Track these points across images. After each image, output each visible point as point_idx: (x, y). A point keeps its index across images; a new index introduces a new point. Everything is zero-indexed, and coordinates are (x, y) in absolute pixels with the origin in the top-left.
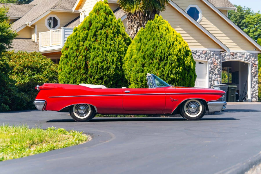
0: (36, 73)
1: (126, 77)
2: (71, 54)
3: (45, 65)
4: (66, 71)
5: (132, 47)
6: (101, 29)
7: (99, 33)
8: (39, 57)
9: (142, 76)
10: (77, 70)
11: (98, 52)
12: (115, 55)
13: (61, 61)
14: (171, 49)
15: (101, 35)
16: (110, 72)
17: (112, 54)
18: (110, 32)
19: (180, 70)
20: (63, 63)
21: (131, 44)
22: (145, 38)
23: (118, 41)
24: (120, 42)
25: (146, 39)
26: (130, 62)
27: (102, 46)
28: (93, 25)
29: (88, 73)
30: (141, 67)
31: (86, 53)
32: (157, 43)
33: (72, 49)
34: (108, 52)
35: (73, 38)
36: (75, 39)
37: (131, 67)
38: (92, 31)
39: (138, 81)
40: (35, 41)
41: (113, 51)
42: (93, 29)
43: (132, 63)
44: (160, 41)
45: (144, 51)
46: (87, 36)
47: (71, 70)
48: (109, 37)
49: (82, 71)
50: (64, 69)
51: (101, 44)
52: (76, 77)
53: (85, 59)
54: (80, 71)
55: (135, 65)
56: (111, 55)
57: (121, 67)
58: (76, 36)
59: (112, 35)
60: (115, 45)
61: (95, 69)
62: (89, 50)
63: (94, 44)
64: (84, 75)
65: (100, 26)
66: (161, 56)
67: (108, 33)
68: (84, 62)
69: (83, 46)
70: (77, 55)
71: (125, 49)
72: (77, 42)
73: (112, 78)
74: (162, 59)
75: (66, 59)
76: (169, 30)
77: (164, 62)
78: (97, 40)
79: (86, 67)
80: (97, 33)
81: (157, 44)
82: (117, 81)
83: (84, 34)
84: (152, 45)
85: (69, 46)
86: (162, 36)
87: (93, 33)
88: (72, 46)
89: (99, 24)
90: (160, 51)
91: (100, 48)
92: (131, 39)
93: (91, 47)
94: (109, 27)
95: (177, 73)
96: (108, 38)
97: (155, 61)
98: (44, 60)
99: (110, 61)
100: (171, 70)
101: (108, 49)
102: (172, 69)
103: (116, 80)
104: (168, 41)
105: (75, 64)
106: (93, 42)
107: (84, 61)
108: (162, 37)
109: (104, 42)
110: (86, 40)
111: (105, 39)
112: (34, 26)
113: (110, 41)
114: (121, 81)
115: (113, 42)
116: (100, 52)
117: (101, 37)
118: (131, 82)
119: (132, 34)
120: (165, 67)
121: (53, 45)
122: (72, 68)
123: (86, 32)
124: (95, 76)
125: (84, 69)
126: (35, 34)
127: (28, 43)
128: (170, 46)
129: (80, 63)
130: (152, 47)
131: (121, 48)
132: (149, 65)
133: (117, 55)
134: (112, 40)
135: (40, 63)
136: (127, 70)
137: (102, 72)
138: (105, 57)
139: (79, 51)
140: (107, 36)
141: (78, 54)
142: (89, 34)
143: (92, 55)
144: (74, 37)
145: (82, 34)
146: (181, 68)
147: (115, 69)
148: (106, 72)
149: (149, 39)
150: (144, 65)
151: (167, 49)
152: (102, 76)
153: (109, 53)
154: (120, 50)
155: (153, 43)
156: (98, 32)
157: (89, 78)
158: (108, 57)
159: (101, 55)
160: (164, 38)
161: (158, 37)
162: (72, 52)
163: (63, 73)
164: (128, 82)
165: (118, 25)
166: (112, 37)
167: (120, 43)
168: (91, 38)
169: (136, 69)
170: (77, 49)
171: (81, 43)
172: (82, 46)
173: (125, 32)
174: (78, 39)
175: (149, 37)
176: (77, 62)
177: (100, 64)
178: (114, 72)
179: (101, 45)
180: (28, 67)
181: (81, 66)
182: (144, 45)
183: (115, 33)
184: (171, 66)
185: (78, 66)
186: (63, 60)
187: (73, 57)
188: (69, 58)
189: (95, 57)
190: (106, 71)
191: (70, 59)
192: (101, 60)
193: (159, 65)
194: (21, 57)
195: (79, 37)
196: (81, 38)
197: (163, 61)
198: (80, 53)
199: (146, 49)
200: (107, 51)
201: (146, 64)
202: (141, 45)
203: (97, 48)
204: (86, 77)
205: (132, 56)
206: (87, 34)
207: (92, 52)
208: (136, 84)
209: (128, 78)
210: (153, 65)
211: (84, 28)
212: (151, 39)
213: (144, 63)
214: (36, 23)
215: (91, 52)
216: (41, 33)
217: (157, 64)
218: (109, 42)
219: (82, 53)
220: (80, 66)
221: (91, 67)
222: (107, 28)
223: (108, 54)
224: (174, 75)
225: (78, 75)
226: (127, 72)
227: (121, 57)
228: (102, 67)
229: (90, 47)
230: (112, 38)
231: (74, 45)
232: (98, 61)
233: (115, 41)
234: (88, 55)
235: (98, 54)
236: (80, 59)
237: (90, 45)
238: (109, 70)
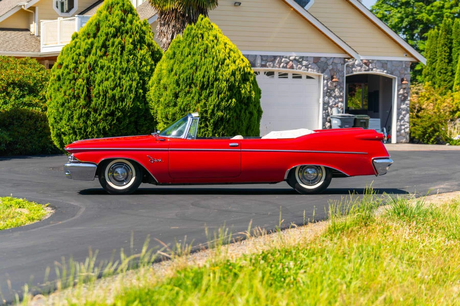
2: (66, 75)
4: (57, 101)
5: (161, 65)
6: (115, 36)
9: (174, 111)
10: (74, 101)
11: (108, 72)
12: (134, 78)
13: (51, 86)
14: (219, 71)
15: (113, 45)
16: (126, 105)
17: (130, 76)
18: (128, 41)
19: (233, 104)
20: (54, 89)
21: (161, 61)
22: (181, 53)
23: (140, 56)
24: (143, 56)
26: (157, 89)
27: (115, 63)
28: (101, 29)
29: (92, 106)
30: (174, 98)
31: (88, 74)
32: (197, 61)
33: (67, 67)
34: (123, 73)
35: (69, 49)
36: (72, 51)
37: (158, 97)
38: (100, 39)
39: (168, 119)
41: (132, 71)
42: (101, 36)
43: (159, 91)
44: (203, 58)
45: (178, 73)
46: (92, 48)
47: (65, 101)
48: (126, 49)
49: (82, 102)
50: (55, 98)
52: (73, 112)
53: (88, 83)
54: (78, 102)
55: (165, 94)
56: (128, 78)
57: (144, 97)
58: (75, 47)
59: (132, 47)
61: (102, 99)
62: (93, 69)
63: (101, 60)
64: (85, 108)
65: (112, 32)
66: (203, 82)
67: (124, 43)
68: (85, 88)
69: (85, 62)
70: (74, 76)
71: (151, 67)
72: (75, 57)
73: (129, 114)
75: (58, 83)
76: (218, 41)
78: (108, 53)
79: (88, 97)
80: (107, 43)
81: (198, 63)
82: (136, 118)
83: (87, 43)
84: (191, 65)
85: (63, 63)
87: (101, 42)
88: (67, 63)
89: (111, 29)
90: (202, 74)
91: (112, 66)
93: (97, 65)
94: (127, 33)
95: (228, 108)
96: (124, 52)
97: (194, 90)
99: (126, 88)
100: (218, 103)
101: (124, 68)
103: (136, 116)
104: (215, 59)
105: (71, 91)
106: (101, 57)
107: (86, 86)
108: (206, 51)
109: (118, 57)
110: (90, 53)
111: (119, 52)
114: (143, 118)
116: (111, 73)
117: (113, 48)
118: (158, 121)
119: (164, 44)
120: (210, 99)
122: (67, 97)
123: (89, 41)
124: (101, 111)
125: (85, 99)
128: (218, 66)
129: (79, 89)
130: (189, 67)
131: (144, 66)
132: (186, 95)
133: (138, 78)
134: (131, 54)
136: (152, 102)
137: (113, 103)
138: (118, 81)
139: (79, 71)
140: (123, 48)
141: (76, 75)
142: (95, 45)
143: (98, 77)
144: (71, 48)
145: (83, 44)
146: (234, 100)
147: (134, 99)
148: (119, 105)
149: (186, 55)
150: (177, 94)
151: (212, 71)
152: (113, 110)
154: (144, 70)
155: (193, 62)
156: (109, 41)
157: (92, 113)
158: (122, 81)
159: (113, 78)
160: (210, 53)
161: (200, 51)
162: (68, 72)
163: (53, 104)
164: (154, 121)
165: (142, 30)
166: (130, 48)
167: (143, 59)
168: (98, 50)
169: (165, 100)
170: (76, 68)
171: (82, 58)
172: (83, 63)
173: (153, 41)
174: (77, 51)
175: (187, 50)
176: (74, 88)
177: (110, 91)
178: (131, 105)
179: (113, 61)
181: (81, 94)
182: (178, 63)
183: (136, 43)
184: (218, 98)
185: (75, 94)
186: (53, 84)
187: (69, 81)
188: (62, 81)
189: (103, 80)
190: (119, 102)
191: (64, 83)
192: (112, 86)
193: (200, 95)
195: (80, 48)
196: (82, 51)
197: (206, 90)
198: (79, 73)
199: (181, 71)
200: (123, 71)
201: (180, 93)
202: (175, 63)
203: (106, 67)
204: (88, 111)
205: (160, 80)
206: (92, 44)
207: (99, 72)
208: (165, 123)
209: (153, 113)
210: (192, 95)
211: (88, 34)
212: (189, 54)
213: (177, 91)
215: (96, 73)
217: (197, 94)
218: (126, 57)
219: (83, 74)
220: (78, 94)
221: (95, 96)
222: (124, 35)
223: (124, 76)
224: (222, 111)
225: (76, 109)
226: (152, 104)
227: (144, 81)
228: (114, 96)
230: (130, 51)
231: (71, 61)
232: (106, 87)
233: (136, 56)
234: (92, 78)
235: (107, 76)
236: (79, 84)
237: (96, 61)
238: (124, 101)
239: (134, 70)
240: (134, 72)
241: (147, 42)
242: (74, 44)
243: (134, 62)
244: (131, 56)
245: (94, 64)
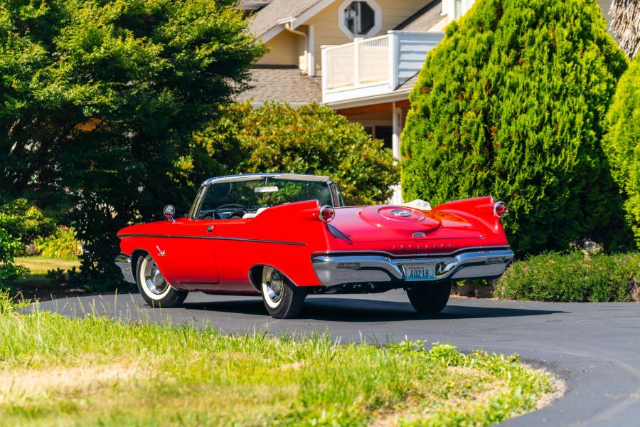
0: (318, 168)
1: (615, 175)
2: (441, 105)
3: (345, 144)
4: (424, 158)
5: (629, 81)
6: (533, 25)
7: (526, 38)
8: (328, 120)
10: (460, 155)
11: (525, 96)
12: (577, 107)
13: (410, 129)
15: (532, 43)
16: (564, 161)
17: (568, 103)
18: (561, 35)
20: (417, 134)
21: (628, 72)
23: (587, 63)
24: (592, 65)
26: (627, 128)
27: (537, 79)
28: (506, 12)
29: (495, 164)
31: (486, 100)
33: (442, 88)
34: (556, 97)
35: (445, 54)
36: (451, 57)
37: (630, 143)
38: (505, 32)
40: (310, 74)
41: (572, 94)
42: (508, 25)
43: (632, 131)
46: (490, 49)
47: (442, 156)
48: (559, 50)
49: (476, 157)
50: (419, 153)
51: (533, 71)
52: (457, 178)
53: (486, 120)
54: (468, 157)
56: (565, 108)
57: (598, 144)
58: (455, 48)
59: (569, 45)
60: (578, 75)
61: (516, 150)
62: (496, 91)
63: (511, 73)
64: (482, 170)
65: (529, 16)
67: (554, 39)
68: (482, 130)
69: (478, 79)
70: (458, 107)
71: (608, 86)
72: (459, 69)
73: (570, 180)
75: (424, 121)
78: (521, 59)
79: (488, 147)
80: (520, 39)
82: (583, 188)
83: (479, 40)
85: (432, 82)
87: (508, 37)
88: (442, 81)
89: (525, 11)
91: (532, 84)
92: (626, 56)
93: (503, 84)
94: (557, 18)
96: (554, 55)
98: (342, 128)
99: (564, 126)
101: (556, 89)
103: (584, 182)
105: (452, 136)
106: (510, 66)
107: (482, 125)
109: (544, 67)
110: (486, 60)
111: (546, 57)
112: (304, 28)
113: (560, 63)
114: (598, 188)
115: (570, 65)
116: (533, 99)
117: (533, 49)
118: (630, 192)
119: (627, 42)
121: (362, 83)
122: (445, 148)
123: (485, 36)
124: (516, 174)
125: (481, 152)
126: (310, 54)
127: (289, 78)
129: (469, 132)
131: (595, 83)
133: (585, 107)
134: (568, 60)
135: (330, 138)
136: (616, 154)
137: (538, 159)
138: (547, 114)
139: (466, 95)
140: (552, 49)
141: (462, 104)
142: (497, 43)
143: (507, 107)
144: (449, 51)
145: (473, 41)
147: (580, 149)
148: (551, 161)
152: (538, 172)
153: (558, 99)
154: (595, 90)
156: (523, 34)
157: (498, 179)
158: (555, 114)
159: (536, 107)
162: (444, 99)
163: (415, 163)
164: (621, 192)
165: (585, 14)
166: (567, 49)
167: (592, 69)
168: (503, 53)
170: (460, 90)
171: (472, 70)
172: (474, 80)
173: (607, 34)
174: (462, 57)
176: (459, 131)
177: (531, 134)
178: (575, 161)
179: (533, 75)
180: (294, 150)
181: (472, 141)
183: (576, 39)
185: (461, 142)
186: (414, 124)
187: (448, 116)
188: (432, 118)
189: (516, 113)
190: (551, 156)
191: (437, 121)
192: (536, 124)
194: (272, 120)
195: (465, 52)
196: (470, 56)
198: (468, 100)
200: (554, 94)
203: (521, 87)
204: (489, 175)
205: (631, 109)
206: (490, 42)
207: (508, 97)
209: (618, 178)
211: (480, 24)
214: (310, 20)
215: (502, 99)
216: (326, 51)
218: (558, 66)
219: (476, 101)
220: (467, 141)
221: (503, 146)
222: (552, 23)
223: (558, 104)
225: (463, 171)
226: (615, 160)
227: (596, 113)
228: (540, 143)
229: (499, 83)
230: (566, 54)
231: (450, 76)
232: (524, 126)
233: (578, 64)
234: (493, 109)
235: (524, 105)
236: (469, 121)
237: (499, 76)
238: (560, 153)
239: (576, 91)
240: (575, 94)
241: (596, 38)
242: (452, 45)
243: (575, 75)
244: (568, 63)
245: (497, 81)
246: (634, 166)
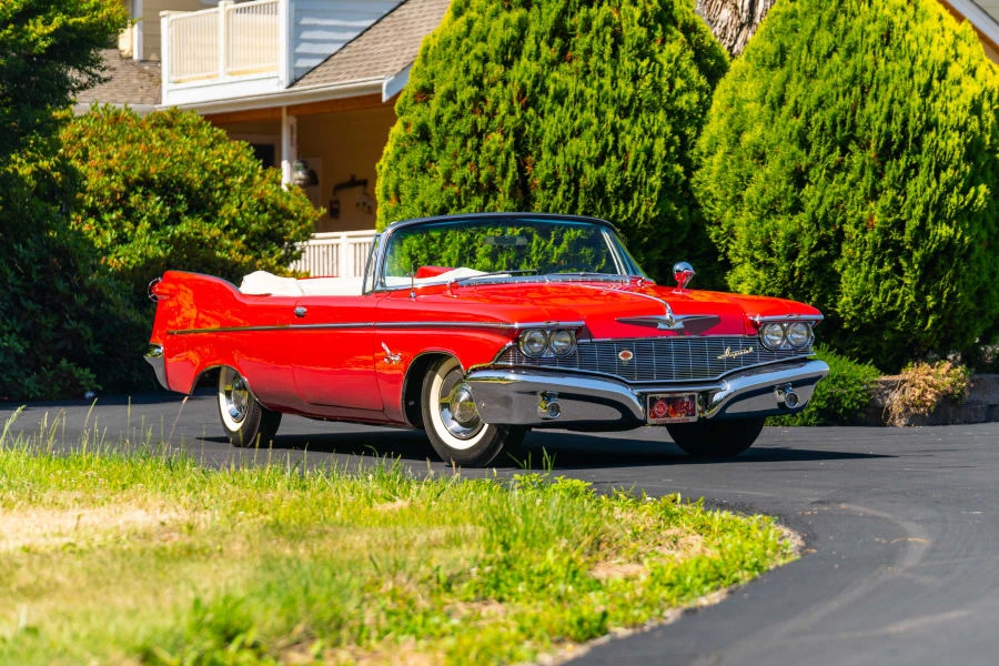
1: (713, 232)
2: (450, 121)
4: (422, 204)
5: (734, 89)
7: (578, 19)
9: (792, 228)
10: (479, 200)
11: (577, 111)
12: (655, 128)
14: (934, 100)
15: (587, 27)
16: (637, 210)
17: (643, 123)
18: (629, 16)
19: (981, 201)
20: (409, 166)
21: (729, 75)
22: (805, 47)
23: (669, 62)
24: (676, 64)
25: (809, 50)
26: (733, 162)
27: (596, 84)
30: (791, 187)
31: (518, 116)
32: (864, 69)
33: (450, 96)
34: (624, 112)
35: (453, 43)
36: (463, 48)
37: (736, 185)
38: (545, 10)
39: (771, 254)
41: (648, 108)
43: (740, 167)
44: (882, 61)
45: (805, 109)
46: (522, 38)
47: (450, 200)
48: (628, 42)
49: (503, 203)
50: (414, 196)
51: (588, 72)
53: (517, 146)
54: (491, 203)
55: (759, 176)
56: (638, 130)
57: (686, 183)
58: (467, 34)
59: (642, 33)
60: (657, 79)
61: (565, 192)
62: (533, 103)
63: (555, 74)
66: (888, 135)
67: (620, 24)
68: (513, 161)
69: (505, 83)
70: (475, 125)
71: (701, 97)
72: (475, 67)
73: (646, 239)
74: (895, 147)
75: (420, 147)
76: (916, 8)
77: (902, 163)
78: (570, 54)
79: (522, 187)
80: (569, 22)
81: (868, 75)
83: (507, 24)
84: (845, 81)
85: (432, 85)
86: (889, 37)
87: (550, 20)
88: (450, 85)
90: (885, 110)
91: (589, 92)
92: (724, 51)
93: (544, 91)
95: (965, 214)
96: (620, 47)
97: (856, 159)
99: (637, 157)
100: (936, 198)
101: (623, 100)
102: (942, 197)
103: (664, 246)
104: (919, 63)
105: (466, 170)
106: (553, 64)
107: (513, 154)
108: (886, 38)
109: (606, 65)
110: (518, 54)
111: (608, 50)
113: (630, 60)
115: (644, 63)
116: (589, 115)
117: (588, 39)
118: (735, 259)
119: (725, 28)
120: (910, 186)
122: (456, 189)
123: (515, 16)
125: (512, 195)
128: (929, 87)
129: (493, 163)
130: (841, 89)
131: (680, 93)
132: (830, 177)
133: (667, 129)
134: (642, 56)
136: (714, 201)
137: (598, 207)
138: (611, 139)
139: (488, 108)
140: (618, 39)
141: (481, 121)
142: (533, 28)
143: (550, 126)
144: (459, 39)
146: (983, 188)
147: (660, 193)
148: (617, 210)
149: (824, 52)
150: (802, 174)
151: (915, 101)
153: (626, 116)
154: (681, 103)
155: (848, 73)
156: (572, 14)
157: (536, 237)
158: (624, 137)
159: (594, 128)
160: (899, 46)
161: (871, 40)
162: (454, 113)
163: (408, 211)
164: (720, 259)
166: (640, 38)
167: (677, 71)
168: (543, 44)
169: (763, 192)
170: (478, 100)
171: (496, 70)
172: (500, 84)
173: (698, 18)
174: (479, 49)
175: (825, 39)
176: (477, 162)
177: (588, 169)
178: (654, 210)
179: (588, 78)
181: (498, 178)
182: (799, 80)
183: (652, 23)
184: (938, 182)
185: (481, 180)
186: (404, 151)
187: (460, 139)
188: (435, 142)
189: (564, 136)
190: (617, 203)
191: (443, 147)
192: (595, 154)
193: (879, 175)
195: (484, 40)
196: (492, 46)
197: (898, 158)
198: (492, 115)
199: (813, 101)
200: (621, 108)
201: (812, 172)
202: (788, 79)
203: (571, 96)
205: (739, 133)
206: (523, 26)
207: (551, 111)
208: (759, 266)
209: (717, 237)
210: (850, 177)
212: (835, 50)
213: (803, 164)
215: (542, 115)
217: (869, 173)
218: (627, 65)
219: (504, 117)
220: (490, 179)
221: (544, 187)
223: (626, 123)
224: (949, 224)
226: (712, 209)
227: (684, 137)
228: (601, 182)
229: (538, 89)
230: (639, 46)
231: (462, 78)
232: (577, 157)
233: (657, 62)
234: (529, 129)
235: (577, 123)
236: (493, 148)
237: (539, 80)
238: (631, 198)
239: (653, 104)
240: (653, 108)
241: (681, 22)
242: (464, 29)
243: (653, 79)
244: (642, 60)
245: (535, 86)
246: (743, 220)
